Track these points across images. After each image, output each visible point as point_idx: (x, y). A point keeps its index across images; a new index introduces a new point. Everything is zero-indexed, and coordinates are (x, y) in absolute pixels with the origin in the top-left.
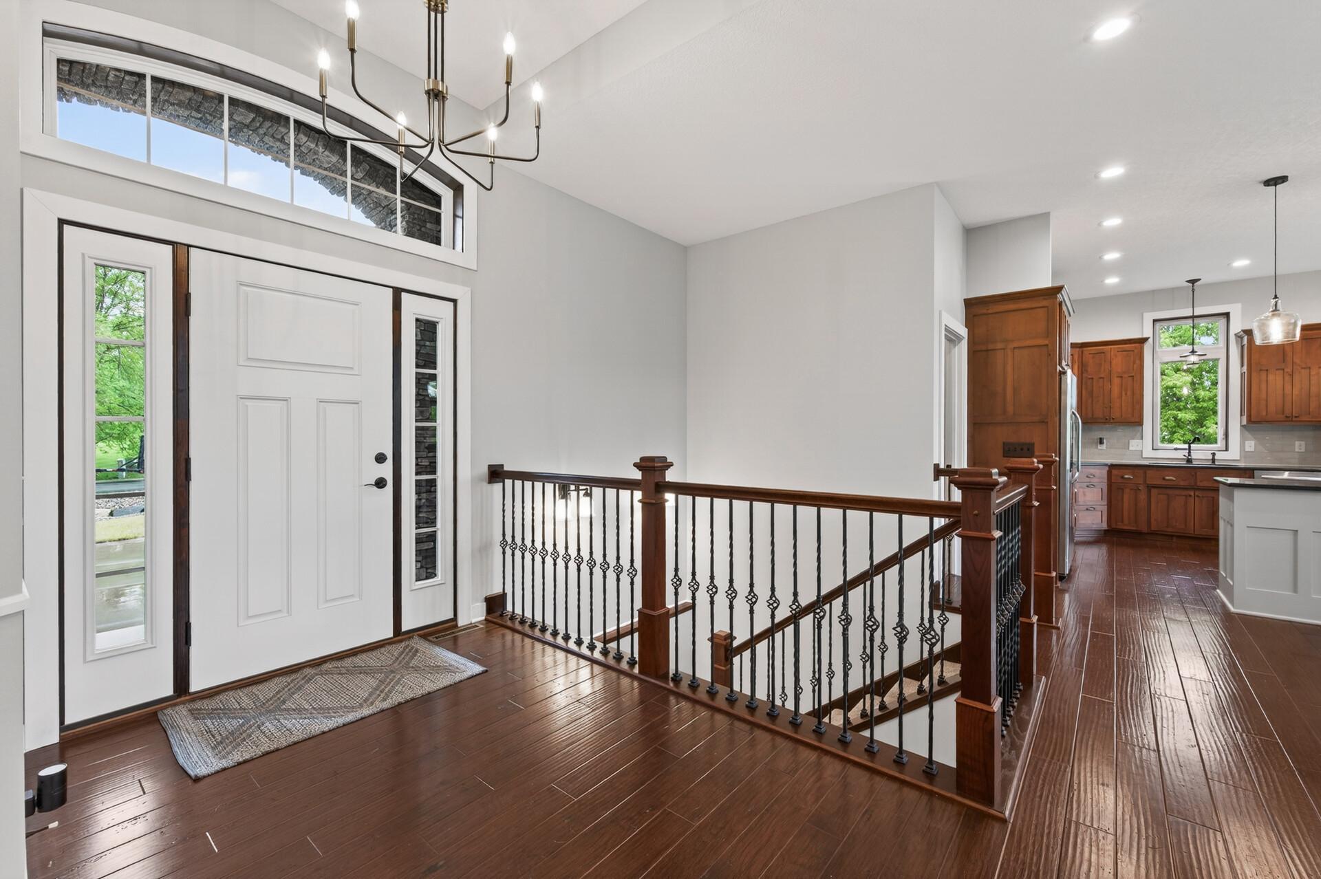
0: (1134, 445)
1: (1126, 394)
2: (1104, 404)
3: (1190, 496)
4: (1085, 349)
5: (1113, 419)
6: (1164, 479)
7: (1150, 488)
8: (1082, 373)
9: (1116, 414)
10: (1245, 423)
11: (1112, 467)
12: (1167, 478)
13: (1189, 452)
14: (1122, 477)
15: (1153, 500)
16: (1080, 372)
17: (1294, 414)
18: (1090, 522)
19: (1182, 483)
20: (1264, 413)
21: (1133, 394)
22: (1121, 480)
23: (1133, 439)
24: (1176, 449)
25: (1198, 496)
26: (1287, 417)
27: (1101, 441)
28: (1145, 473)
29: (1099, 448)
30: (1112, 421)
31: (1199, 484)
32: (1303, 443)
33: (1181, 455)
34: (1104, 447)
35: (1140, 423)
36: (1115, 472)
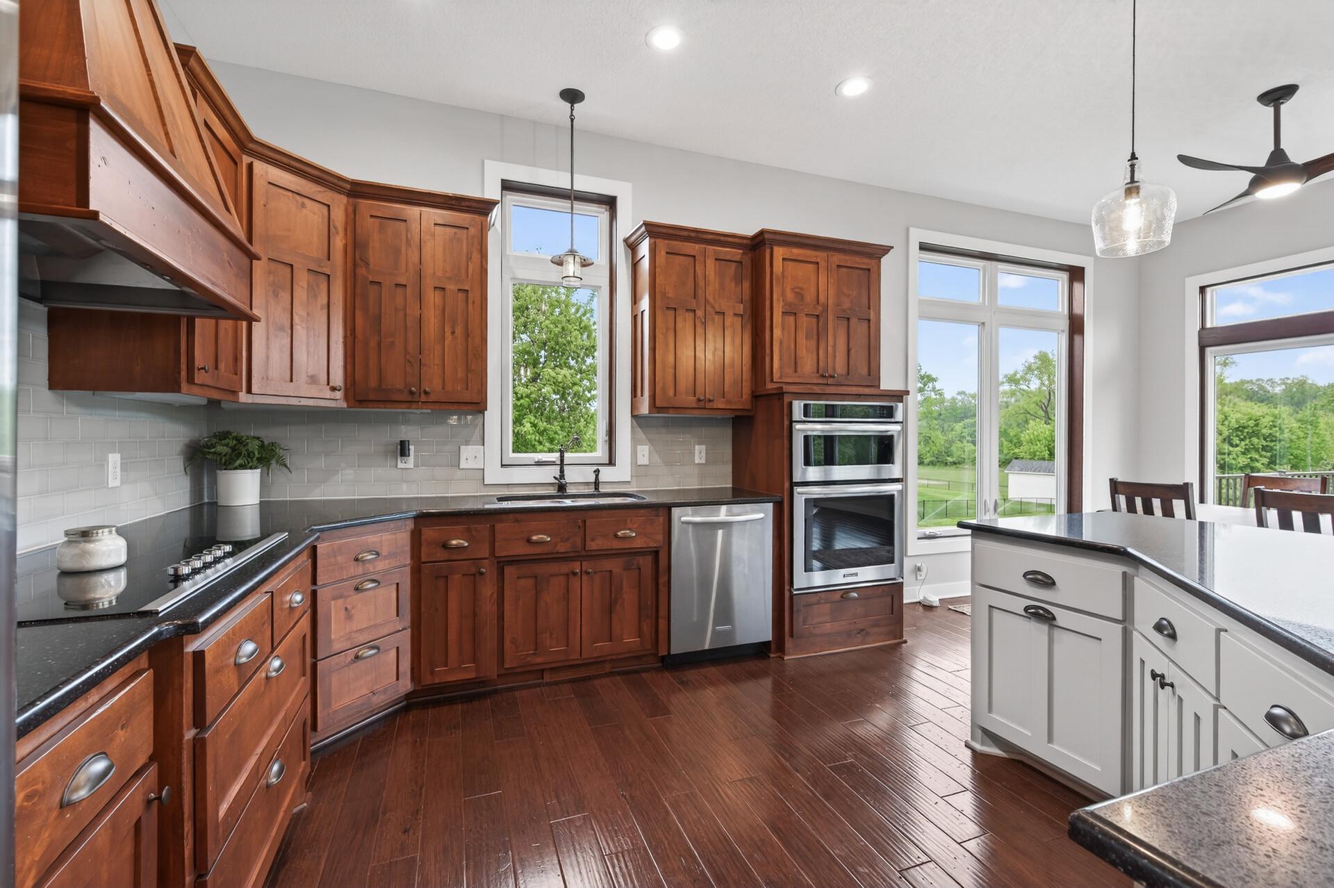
0: (470, 456)
1: (453, 333)
2: (406, 352)
3: (575, 574)
4: (360, 200)
5: (426, 393)
6: (529, 541)
7: (502, 564)
8: (355, 265)
9: (433, 383)
10: (644, 409)
11: (423, 520)
12: (535, 538)
13: (562, 471)
14: (445, 546)
15: (507, 593)
16: (350, 264)
17: (707, 396)
18: (364, 691)
19: (562, 548)
20: (671, 393)
21: (467, 334)
22: (441, 554)
23: (467, 443)
24: (539, 464)
25: (587, 573)
26: (699, 400)
27: (403, 449)
28: (493, 530)
29: (400, 465)
30: (423, 398)
31: (593, 545)
32: (703, 447)
33: (548, 475)
34: (410, 462)
35: (478, 406)
36: (429, 533)
